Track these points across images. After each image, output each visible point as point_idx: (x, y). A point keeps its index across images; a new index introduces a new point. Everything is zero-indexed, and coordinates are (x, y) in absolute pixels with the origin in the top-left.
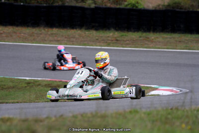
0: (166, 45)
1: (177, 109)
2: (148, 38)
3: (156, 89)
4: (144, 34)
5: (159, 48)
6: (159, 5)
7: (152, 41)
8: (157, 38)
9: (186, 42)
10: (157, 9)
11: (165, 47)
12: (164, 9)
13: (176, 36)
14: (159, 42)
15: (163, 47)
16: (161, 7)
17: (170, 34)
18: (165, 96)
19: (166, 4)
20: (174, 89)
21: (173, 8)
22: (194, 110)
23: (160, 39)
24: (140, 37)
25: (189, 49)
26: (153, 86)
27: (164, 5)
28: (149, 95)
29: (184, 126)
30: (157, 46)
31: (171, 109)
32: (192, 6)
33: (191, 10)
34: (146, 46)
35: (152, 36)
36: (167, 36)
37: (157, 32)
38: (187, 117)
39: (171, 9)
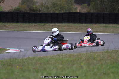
0: (14, 28)
1: (16, 59)
2: (5, 25)
3: (9, 50)
4: (3, 24)
5: (10, 30)
6: (10, 10)
7: (7, 27)
8: (10, 25)
9: (23, 27)
10: (9, 11)
11: (14, 30)
12: (13, 12)
13: (19, 24)
14: (11, 27)
15: (13, 29)
16: (11, 10)
17: (15, 23)
18: (13, 53)
19: (13, 9)
20: (18, 49)
21: (17, 11)
22: (24, 59)
23: (11, 26)
24: (1, 25)
25: (25, 31)
26: (7, 48)
27: (12, 10)
28: (5, 53)
29: (18, 67)
30: (10, 29)
31: (13, 59)
32: (26, 10)
33: (25, 12)
34: (4, 29)
35: (7, 24)
36: (14, 25)
37: (9, 23)
38: (20, 62)
39: (16, 11)
